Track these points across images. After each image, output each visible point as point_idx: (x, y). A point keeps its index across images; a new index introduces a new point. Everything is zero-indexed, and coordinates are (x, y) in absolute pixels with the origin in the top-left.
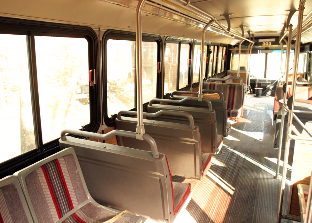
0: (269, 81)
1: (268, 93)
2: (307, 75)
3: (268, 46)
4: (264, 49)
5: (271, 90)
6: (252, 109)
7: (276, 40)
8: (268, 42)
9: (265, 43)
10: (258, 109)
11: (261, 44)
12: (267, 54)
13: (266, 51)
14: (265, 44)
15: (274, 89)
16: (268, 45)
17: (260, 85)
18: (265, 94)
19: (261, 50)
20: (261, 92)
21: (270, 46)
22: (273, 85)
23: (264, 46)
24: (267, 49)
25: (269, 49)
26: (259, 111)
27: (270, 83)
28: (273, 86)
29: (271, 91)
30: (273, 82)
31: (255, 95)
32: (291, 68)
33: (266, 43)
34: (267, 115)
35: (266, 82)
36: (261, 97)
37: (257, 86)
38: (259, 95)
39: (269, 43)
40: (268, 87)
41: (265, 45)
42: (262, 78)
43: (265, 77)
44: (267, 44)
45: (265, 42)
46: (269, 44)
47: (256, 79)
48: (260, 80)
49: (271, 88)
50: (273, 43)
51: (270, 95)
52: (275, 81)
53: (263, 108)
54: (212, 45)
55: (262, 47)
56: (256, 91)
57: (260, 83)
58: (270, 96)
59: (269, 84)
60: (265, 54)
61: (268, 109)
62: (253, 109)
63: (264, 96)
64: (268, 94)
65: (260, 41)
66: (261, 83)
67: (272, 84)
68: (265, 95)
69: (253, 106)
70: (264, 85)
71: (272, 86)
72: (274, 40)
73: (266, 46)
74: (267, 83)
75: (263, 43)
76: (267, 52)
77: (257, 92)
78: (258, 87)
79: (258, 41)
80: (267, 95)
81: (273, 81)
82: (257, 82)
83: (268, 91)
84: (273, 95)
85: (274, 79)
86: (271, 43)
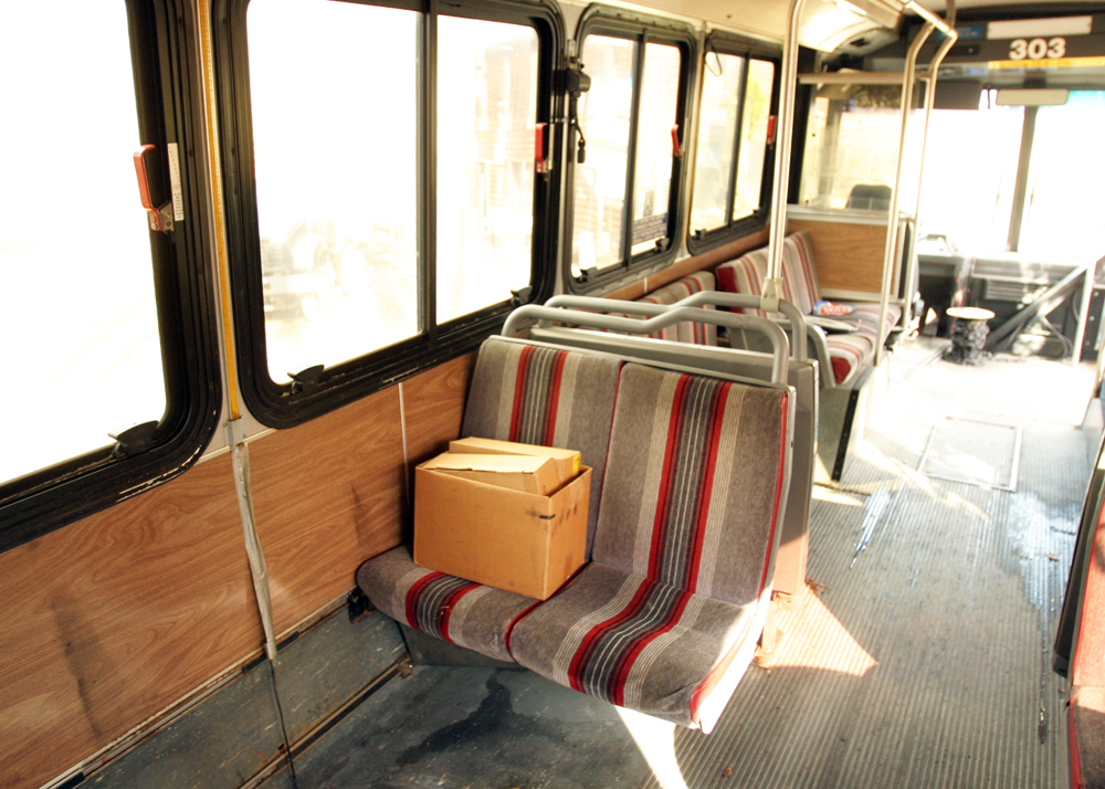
0: (1036, 268)
1: (1024, 337)
3: (1043, 65)
4: (1020, 81)
5: (1041, 321)
7: (1093, 25)
8: (1047, 39)
9: (1023, 44)
11: (1002, 49)
12: (1031, 112)
13: (1032, 96)
14: (1023, 54)
15: (1064, 318)
16: (1046, 57)
17: (977, 295)
18: (1005, 344)
19: (999, 87)
20: (980, 335)
21: (1056, 62)
22: (1060, 293)
23: (1018, 62)
24: (1035, 81)
25: (1050, 81)
26: (953, 500)
27: (1043, 280)
28: (1058, 301)
29: (1045, 328)
30: (1060, 279)
31: (947, 343)
33: (1033, 45)
34: (1001, 566)
35: (1019, 275)
36: (981, 364)
37: (959, 296)
38: (969, 349)
39: (1052, 43)
40: (1026, 306)
41: (1027, 58)
42: (998, 252)
43: (1014, 248)
44: (1037, 49)
45: (1029, 40)
46: (1049, 48)
47: (960, 254)
48: (979, 264)
49: (1045, 310)
51: (1036, 347)
52: (1070, 270)
55: (1004, 70)
56: (954, 328)
57: (983, 283)
58: (1036, 354)
59: (1034, 287)
60: (1020, 112)
61: (1012, 487)
63: (1000, 356)
64: (1026, 344)
65: (997, 30)
66: (988, 277)
67: (1051, 286)
68: (1009, 350)
70: (1007, 294)
71: (1051, 299)
72: (1081, 25)
73: (1031, 65)
74: (1026, 279)
75: (1014, 45)
76: (1032, 103)
77: (957, 334)
78: (968, 302)
79: (985, 30)
80: (1018, 348)
81: (1057, 274)
82: (962, 275)
83: (1025, 326)
84: (1053, 351)
85: (1063, 261)
86: (1061, 43)
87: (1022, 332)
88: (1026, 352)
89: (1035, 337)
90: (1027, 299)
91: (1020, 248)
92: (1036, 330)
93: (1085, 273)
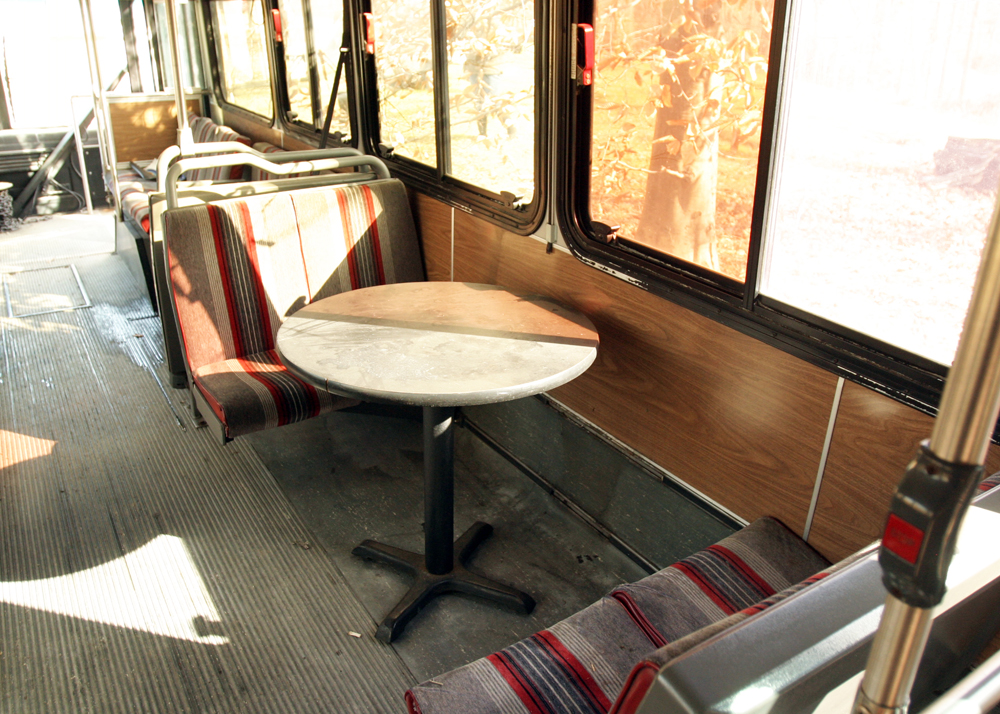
0: (32, 140)
1: (43, 200)
2: (213, 103)
5: (52, 183)
15: (69, 176)
18: (29, 208)
20: (6, 204)
22: (59, 158)
26: (49, 326)
27: (41, 149)
28: (60, 164)
29: (57, 188)
30: (56, 145)
32: (122, 74)
34: (108, 353)
35: (21, 148)
36: (17, 229)
40: (36, 172)
43: (7, 126)
49: (52, 173)
51: (55, 206)
52: (61, 136)
53: (64, 302)
58: (55, 211)
59: (37, 156)
61: (88, 304)
62: (14, 322)
63: (29, 219)
64: (46, 205)
67: (50, 153)
68: (35, 213)
70: (16, 166)
71: (54, 163)
74: (27, 151)
80: (41, 210)
81: (52, 141)
83: (41, 190)
84: (69, 205)
85: (55, 131)
87: (40, 195)
88: (49, 212)
89: (51, 198)
90: (34, 166)
91: (12, 125)
92: (50, 191)
93: (73, 137)
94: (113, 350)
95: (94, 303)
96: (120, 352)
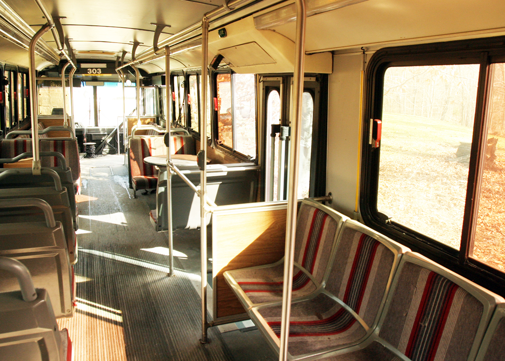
0: (104, 130)
1: (104, 150)
2: (160, 119)
3: (96, 75)
4: (91, 79)
5: (108, 144)
6: (88, 178)
7: (107, 66)
8: (97, 69)
9: (91, 70)
10: (97, 177)
11: (85, 71)
12: (95, 88)
13: (95, 83)
14: (91, 72)
15: (114, 142)
16: (97, 73)
17: (90, 139)
18: (100, 152)
19: (86, 81)
20: (93, 148)
21: (99, 75)
22: (111, 136)
23: (90, 74)
24: (95, 79)
25: (99, 79)
27: (106, 133)
28: (111, 138)
29: (109, 146)
30: (111, 132)
31: (85, 154)
32: (135, 110)
33: (93, 70)
34: (116, 184)
35: (100, 132)
36: (95, 158)
37: (85, 139)
38: (91, 153)
40: (104, 140)
41: (92, 73)
42: (93, 126)
43: (97, 125)
44: (94, 71)
45: (92, 69)
46: (97, 71)
47: (83, 128)
48: (89, 130)
49: (108, 141)
50: (104, 71)
51: (108, 152)
52: (113, 129)
53: (106, 174)
54: (7, 70)
55: (86, 76)
56: (85, 148)
58: (108, 154)
59: (104, 135)
60: (92, 88)
62: (91, 178)
63: (99, 155)
64: (105, 152)
65: (83, 66)
66: (92, 134)
67: (109, 134)
68: (101, 153)
69: (88, 173)
70: (98, 138)
71: (109, 138)
72: (104, 66)
73: (93, 75)
74: (102, 133)
75: (88, 70)
77: (87, 150)
78: (88, 142)
79: (80, 66)
80: (103, 153)
81: (110, 131)
82: (85, 133)
83: (104, 146)
84: (113, 152)
85: (111, 127)
86: (100, 70)
87: (104, 148)
88: (106, 154)
89: (106, 149)
90: (103, 138)
91: (99, 125)
92: (107, 147)
93: (117, 129)
94: (118, 184)
95: (114, 175)
96: (119, 185)
